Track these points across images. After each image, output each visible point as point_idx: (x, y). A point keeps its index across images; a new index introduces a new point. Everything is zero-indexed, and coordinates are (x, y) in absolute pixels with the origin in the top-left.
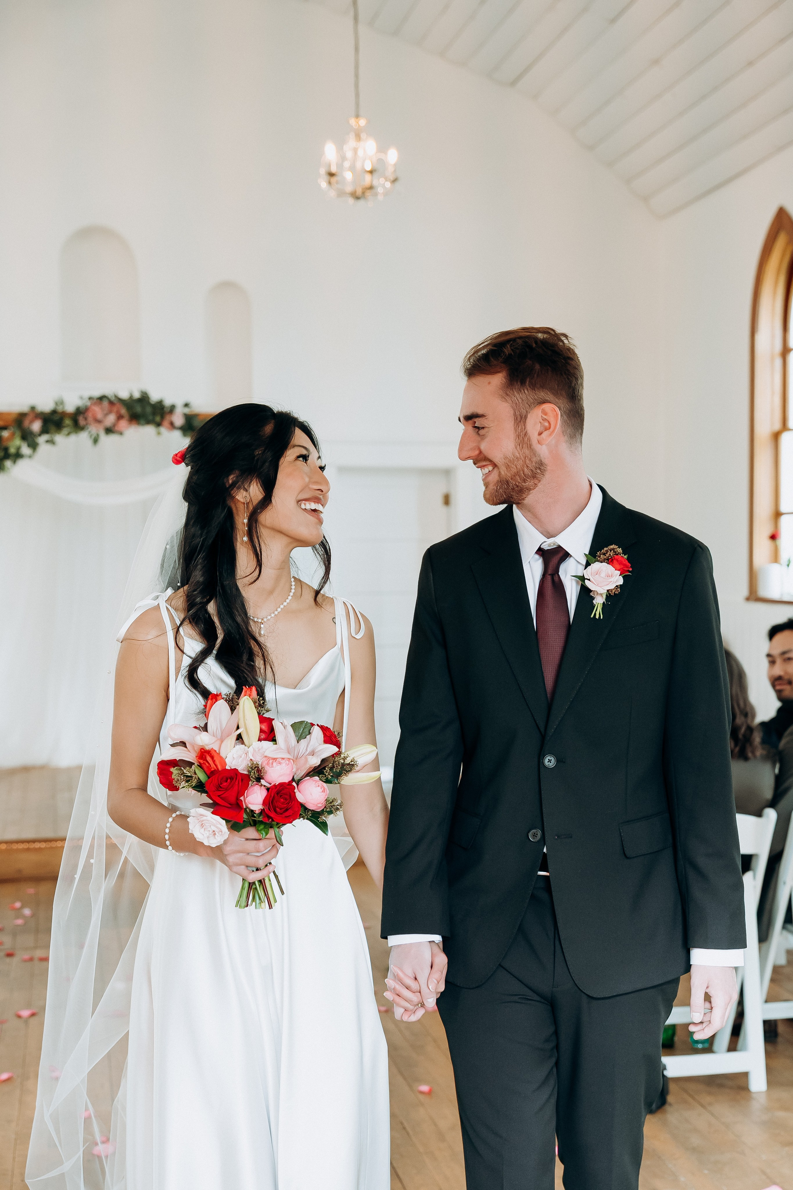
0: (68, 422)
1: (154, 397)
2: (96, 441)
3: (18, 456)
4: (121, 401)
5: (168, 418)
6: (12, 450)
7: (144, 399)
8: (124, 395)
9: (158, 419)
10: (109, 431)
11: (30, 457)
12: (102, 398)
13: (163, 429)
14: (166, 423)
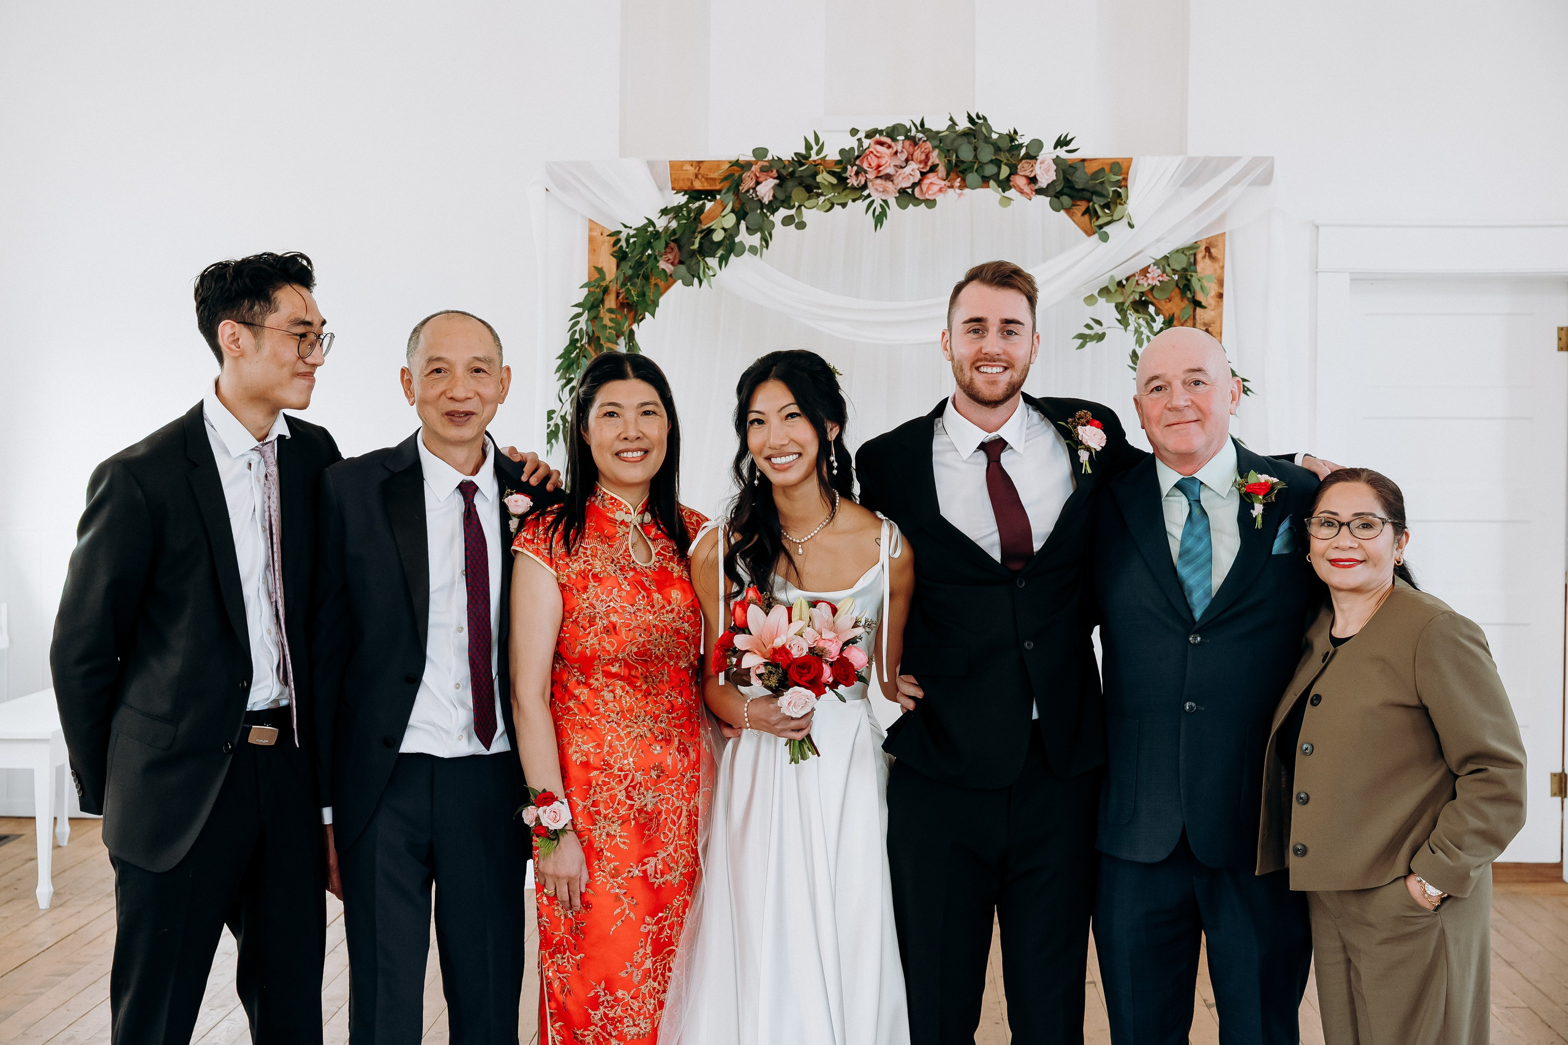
0: (823, 178)
1: (1000, 127)
2: (880, 219)
3: (729, 248)
4: (931, 135)
5: (1024, 168)
6: (718, 236)
7: (977, 129)
8: (938, 124)
9: (1005, 171)
10: (906, 197)
11: (753, 250)
12: (892, 132)
13: (1012, 193)
14: (1020, 181)
